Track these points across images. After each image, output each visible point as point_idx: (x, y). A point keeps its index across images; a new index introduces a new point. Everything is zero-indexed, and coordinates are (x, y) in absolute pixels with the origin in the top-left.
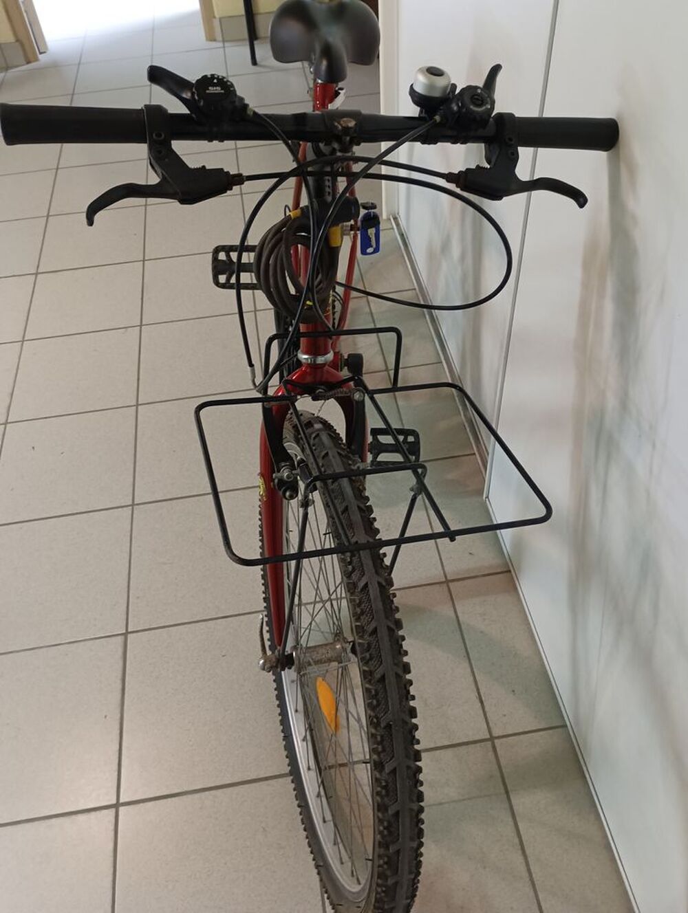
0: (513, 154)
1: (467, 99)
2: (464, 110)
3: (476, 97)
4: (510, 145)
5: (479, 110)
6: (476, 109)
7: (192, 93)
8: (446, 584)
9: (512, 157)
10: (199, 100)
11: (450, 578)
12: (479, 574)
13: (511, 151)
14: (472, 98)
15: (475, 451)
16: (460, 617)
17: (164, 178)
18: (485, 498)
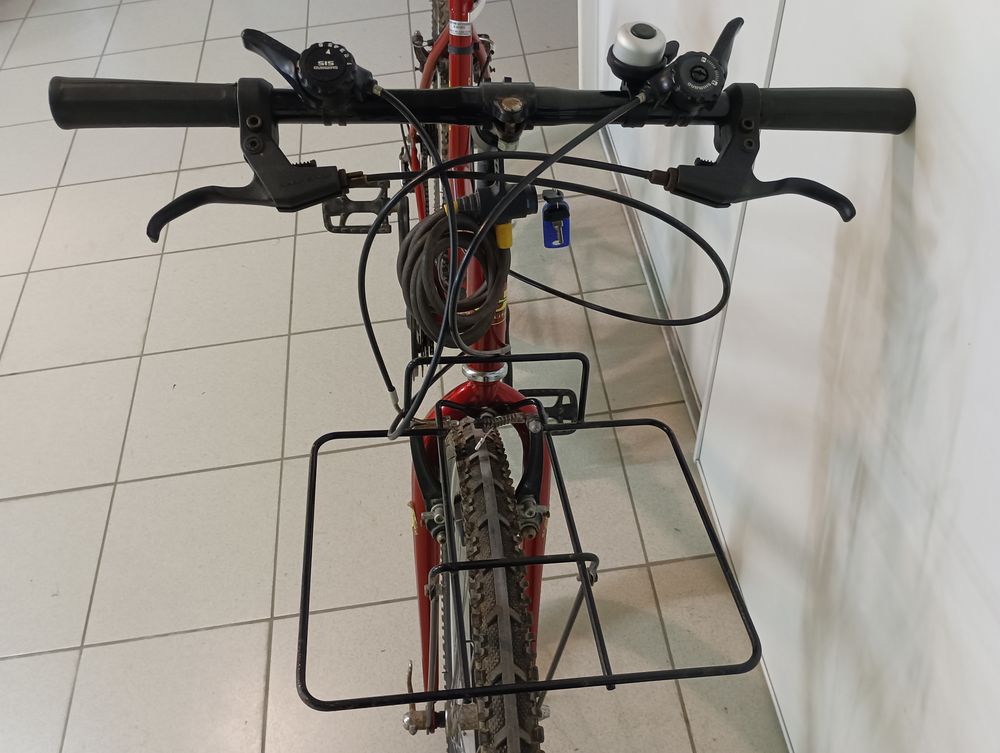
0: (750, 144)
1: (684, 73)
2: (678, 89)
3: (698, 69)
4: (748, 132)
5: (701, 88)
6: (696, 88)
7: (296, 69)
8: (646, 568)
9: (748, 148)
10: (303, 80)
11: (651, 559)
12: (686, 556)
13: (748, 140)
14: (692, 71)
15: (685, 398)
16: (663, 612)
17: (256, 179)
18: (695, 459)
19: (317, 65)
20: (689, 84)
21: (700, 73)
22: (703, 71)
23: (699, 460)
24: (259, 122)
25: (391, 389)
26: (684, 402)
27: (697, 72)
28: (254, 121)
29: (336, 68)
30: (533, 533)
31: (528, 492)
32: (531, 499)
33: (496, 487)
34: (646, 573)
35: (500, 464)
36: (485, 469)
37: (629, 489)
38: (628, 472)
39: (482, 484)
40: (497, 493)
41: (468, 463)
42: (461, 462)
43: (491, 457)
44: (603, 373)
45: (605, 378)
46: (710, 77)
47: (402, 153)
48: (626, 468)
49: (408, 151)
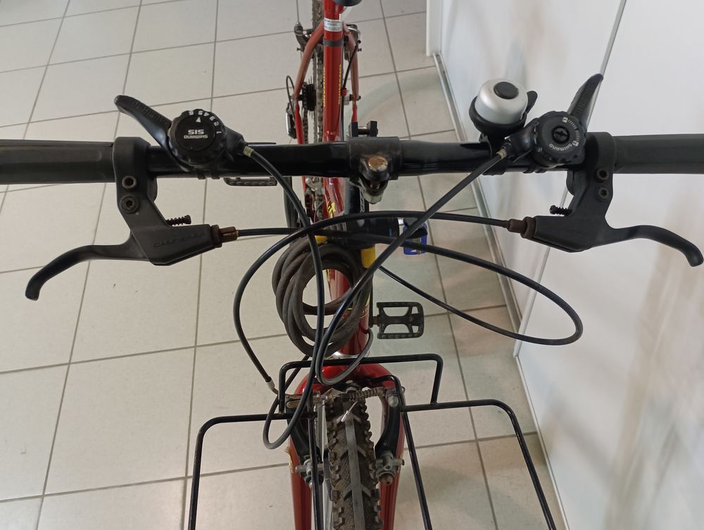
0: (604, 193)
1: (546, 131)
2: (541, 150)
3: (559, 130)
4: (602, 181)
5: (562, 149)
6: (558, 149)
7: (167, 139)
8: (475, 443)
9: (602, 197)
10: (173, 149)
11: (479, 436)
12: (507, 434)
13: (602, 189)
14: (553, 131)
15: (507, 303)
16: (488, 481)
17: (132, 236)
18: (514, 354)
19: (187, 134)
20: (551, 145)
21: (561, 134)
22: (565, 132)
23: (517, 355)
24: (135, 183)
25: (268, 379)
26: (506, 306)
27: (558, 133)
28: (129, 182)
29: (206, 137)
30: (390, 479)
31: (386, 449)
32: (389, 454)
33: (359, 454)
34: (475, 448)
35: (362, 426)
36: (350, 434)
37: (463, 377)
38: (462, 363)
39: (347, 452)
40: (359, 460)
41: (335, 425)
42: (330, 423)
43: (355, 420)
44: (443, 281)
45: (445, 286)
46: (571, 137)
47: (288, 108)
48: (461, 359)
49: (292, 108)
